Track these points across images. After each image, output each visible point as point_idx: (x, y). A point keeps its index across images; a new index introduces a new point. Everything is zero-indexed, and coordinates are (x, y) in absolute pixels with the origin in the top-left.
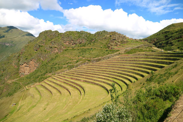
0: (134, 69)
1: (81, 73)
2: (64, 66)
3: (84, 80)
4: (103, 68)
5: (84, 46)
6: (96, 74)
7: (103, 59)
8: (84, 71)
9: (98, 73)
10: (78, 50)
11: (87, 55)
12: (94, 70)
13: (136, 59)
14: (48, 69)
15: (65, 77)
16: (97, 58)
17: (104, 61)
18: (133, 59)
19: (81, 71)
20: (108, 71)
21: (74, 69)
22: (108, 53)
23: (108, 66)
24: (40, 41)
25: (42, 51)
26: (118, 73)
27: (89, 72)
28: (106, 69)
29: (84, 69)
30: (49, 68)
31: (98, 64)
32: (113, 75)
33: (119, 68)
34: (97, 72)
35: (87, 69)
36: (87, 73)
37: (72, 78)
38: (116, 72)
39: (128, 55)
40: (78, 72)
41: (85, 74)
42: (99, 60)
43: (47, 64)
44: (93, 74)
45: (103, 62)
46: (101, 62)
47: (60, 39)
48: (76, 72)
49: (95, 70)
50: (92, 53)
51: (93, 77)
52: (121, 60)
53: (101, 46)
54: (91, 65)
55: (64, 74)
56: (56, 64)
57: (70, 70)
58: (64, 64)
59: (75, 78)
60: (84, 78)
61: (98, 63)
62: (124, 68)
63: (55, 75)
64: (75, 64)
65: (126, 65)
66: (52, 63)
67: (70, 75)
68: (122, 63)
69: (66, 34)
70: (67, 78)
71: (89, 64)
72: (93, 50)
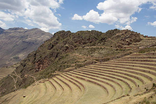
0: (144, 71)
3: (88, 80)
4: (110, 69)
5: (94, 45)
6: (101, 75)
7: (113, 58)
11: (96, 54)
12: (100, 70)
13: (148, 59)
14: (58, 67)
18: (144, 59)
19: (87, 70)
20: (115, 72)
21: (82, 68)
22: (118, 52)
23: (116, 67)
24: (53, 40)
25: (54, 50)
26: (125, 74)
27: (96, 71)
28: (113, 69)
31: (106, 64)
32: (119, 76)
33: (127, 69)
34: (103, 72)
35: (94, 69)
36: (93, 73)
37: (77, 77)
38: (123, 73)
39: (140, 55)
40: (84, 71)
41: (90, 74)
42: (108, 59)
43: (57, 62)
44: (99, 74)
45: (112, 62)
46: (109, 62)
47: (71, 39)
48: (82, 71)
49: (102, 70)
50: (101, 52)
51: (97, 77)
52: (131, 60)
54: (99, 65)
55: (71, 73)
56: (66, 62)
57: (78, 69)
58: (73, 63)
59: (80, 78)
60: (88, 77)
61: (106, 62)
62: (133, 69)
63: (63, 73)
65: (136, 66)
66: (62, 61)
67: (76, 74)
68: (133, 63)
69: (77, 33)
70: (73, 76)
71: (97, 64)
72: (102, 49)
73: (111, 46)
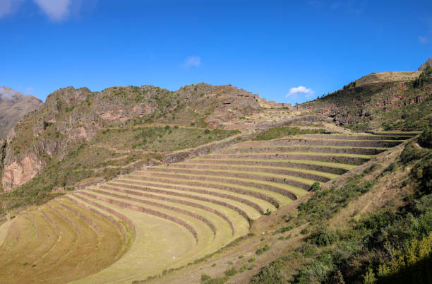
1: (136, 188)
2: (96, 170)
3: (139, 207)
4: (193, 178)
5: (149, 120)
6: (172, 193)
7: (196, 154)
8: (144, 184)
9: (179, 188)
10: (134, 130)
12: (168, 182)
13: (279, 153)
14: (59, 177)
15: (95, 197)
16: (178, 151)
17: (197, 159)
18: (272, 154)
19: (136, 183)
20: (204, 185)
21: (121, 177)
22: (210, 138)
23: (207, 173)
25: (49, 135)
26: (231, 189)
27: (157, 186)
28: (201, 178)
29: (145, 178)
30: (62, 174)
32: (217, 195)
33: (233, 177)
34: (175, 188)
35: (152, 180)
36: (149, 190)
37: (111, 201)
38: (225, 188)
40: (128, 187)
41: (143, 192)
42: (185, 156)
43: (58, 164)
45: (195, 162)
46: (191, 162)
47: (92, 106)
48: (123, 186)
49: (172, 182)
50: (169, 138)
52: (241, 157)
53: (193, 121)
54: (165, 170)
55: (94, 191)
56: (80, 165)
57: (111, 182)
58: (98, 166)
59: (118, 202)
60: (141, 201)
61: (180, 163)
62: (247, 177)
63: (74, 192)
64: (123, 167)
65: (253, 170)
66: (70, 162)
67: (109, 194)
68: (245, 163)
70: (100, 200)
71: (159, 167)
72: (171, 132)
73: (193, 124)
